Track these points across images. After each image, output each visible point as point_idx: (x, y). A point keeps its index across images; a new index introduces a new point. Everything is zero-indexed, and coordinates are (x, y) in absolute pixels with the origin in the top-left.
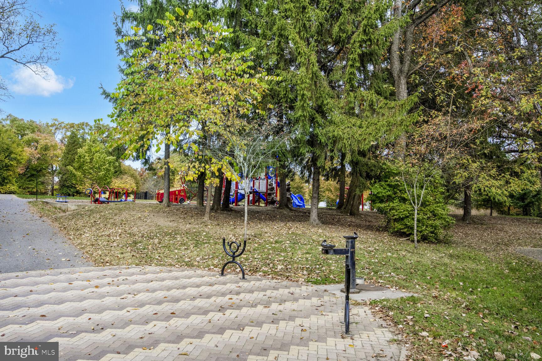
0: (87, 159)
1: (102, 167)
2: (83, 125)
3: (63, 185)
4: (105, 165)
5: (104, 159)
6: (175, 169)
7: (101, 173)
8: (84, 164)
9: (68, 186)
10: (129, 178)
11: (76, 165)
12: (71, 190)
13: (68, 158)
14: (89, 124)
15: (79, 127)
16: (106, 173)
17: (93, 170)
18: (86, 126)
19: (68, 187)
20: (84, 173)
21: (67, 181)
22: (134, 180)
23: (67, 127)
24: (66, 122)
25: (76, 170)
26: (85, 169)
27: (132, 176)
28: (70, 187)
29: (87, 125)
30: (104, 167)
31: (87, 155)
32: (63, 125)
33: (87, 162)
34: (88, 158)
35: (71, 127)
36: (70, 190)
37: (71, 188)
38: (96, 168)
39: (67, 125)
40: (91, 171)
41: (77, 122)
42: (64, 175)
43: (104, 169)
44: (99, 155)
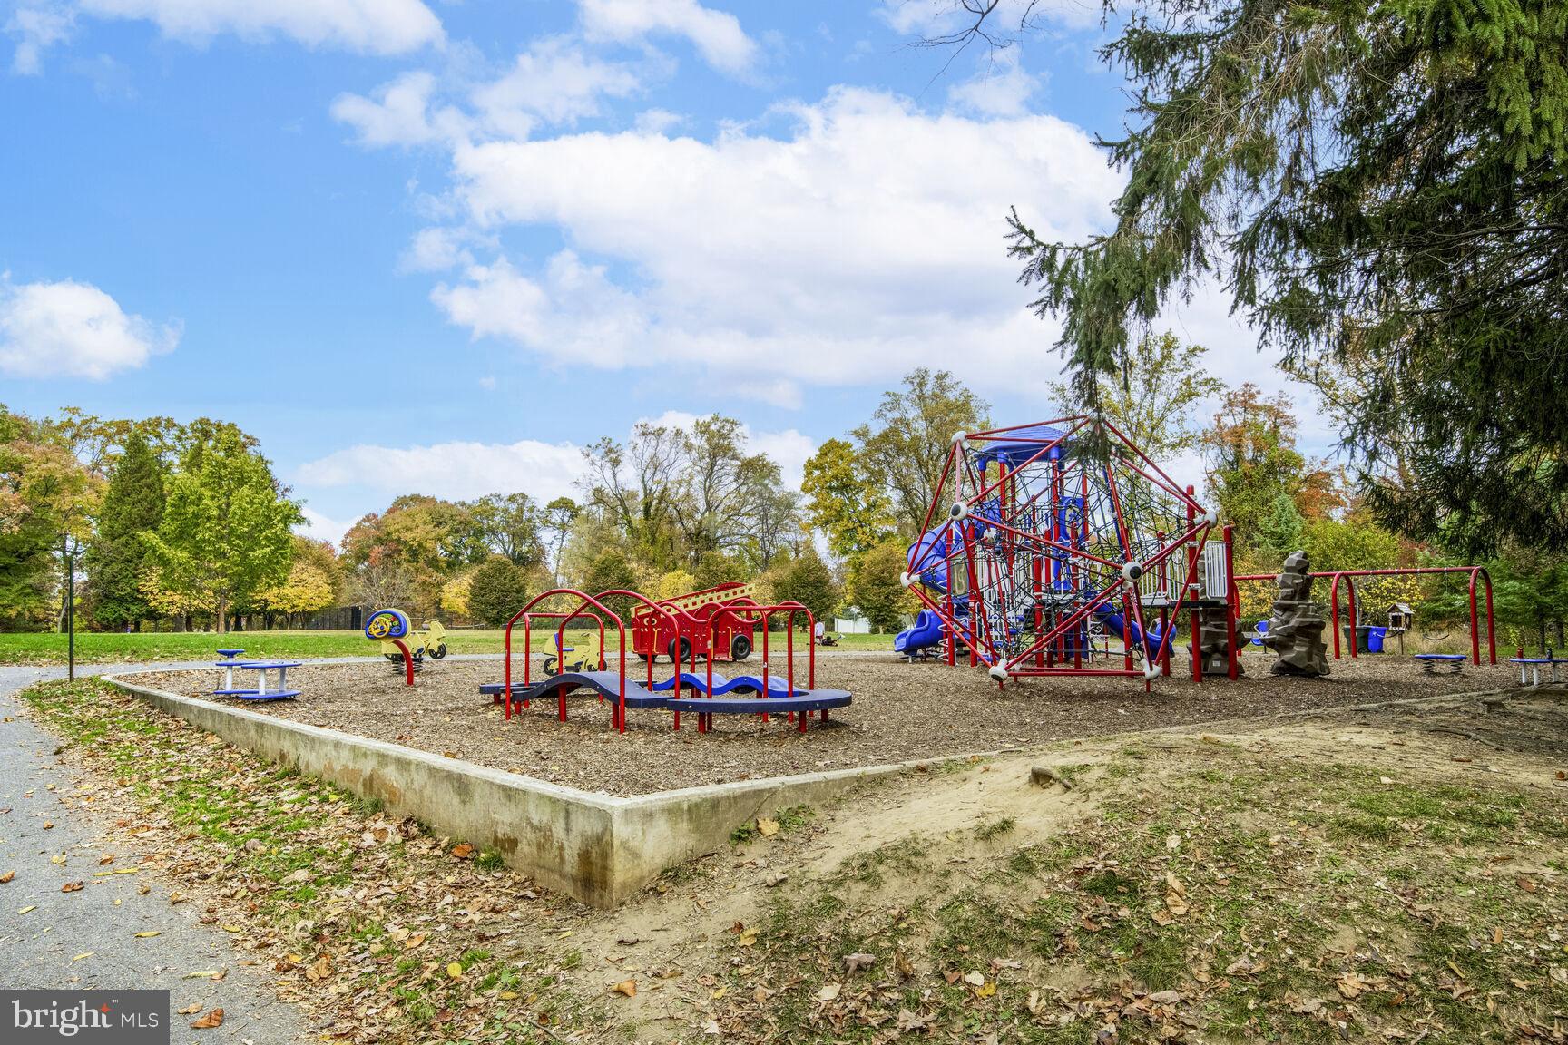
0: (208, 508)
1: (260, 531)
2: (159, 424)
3: (106, 596)
4: (271, 527)
5: (267, 507)
6: (420, 545)
7: (259, 553)
8: (197, 525)
9: (122, 597)
10: (312, 570)
11: (167, 526)
12: (132, 608)
13: (119, 514)
14: (176, 421)
15: (146, 431)
16: (273, 552)
17: (229, 543)
18: (167, 428)
19: (121, 600)
20: (198, 552)
21: (117, 583)
22: (325, 575)
23: (110, 431)
24: (105, 418)
25: (169, 543)
26: (204, 541)
27: (320, 563)
28: (126, 601)
29: (170, 424)
30: (269, 533)
31: (207, 493)
32: (95, 426)
33: (208, 518)
34: (211, 505)
35: (118, 433)
36: (128, 609)
37: (132, 602)
38: (238, 537)
39: (109, 425)
40: (225, 547)
41: (140, 417)
42: (107, 565)
43: (266, 538)
44: (250, 492)
